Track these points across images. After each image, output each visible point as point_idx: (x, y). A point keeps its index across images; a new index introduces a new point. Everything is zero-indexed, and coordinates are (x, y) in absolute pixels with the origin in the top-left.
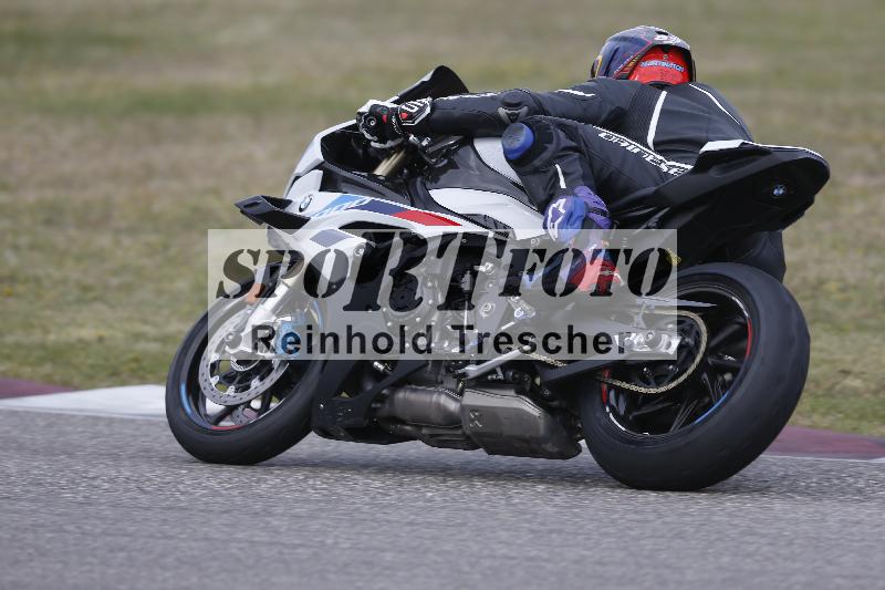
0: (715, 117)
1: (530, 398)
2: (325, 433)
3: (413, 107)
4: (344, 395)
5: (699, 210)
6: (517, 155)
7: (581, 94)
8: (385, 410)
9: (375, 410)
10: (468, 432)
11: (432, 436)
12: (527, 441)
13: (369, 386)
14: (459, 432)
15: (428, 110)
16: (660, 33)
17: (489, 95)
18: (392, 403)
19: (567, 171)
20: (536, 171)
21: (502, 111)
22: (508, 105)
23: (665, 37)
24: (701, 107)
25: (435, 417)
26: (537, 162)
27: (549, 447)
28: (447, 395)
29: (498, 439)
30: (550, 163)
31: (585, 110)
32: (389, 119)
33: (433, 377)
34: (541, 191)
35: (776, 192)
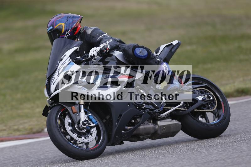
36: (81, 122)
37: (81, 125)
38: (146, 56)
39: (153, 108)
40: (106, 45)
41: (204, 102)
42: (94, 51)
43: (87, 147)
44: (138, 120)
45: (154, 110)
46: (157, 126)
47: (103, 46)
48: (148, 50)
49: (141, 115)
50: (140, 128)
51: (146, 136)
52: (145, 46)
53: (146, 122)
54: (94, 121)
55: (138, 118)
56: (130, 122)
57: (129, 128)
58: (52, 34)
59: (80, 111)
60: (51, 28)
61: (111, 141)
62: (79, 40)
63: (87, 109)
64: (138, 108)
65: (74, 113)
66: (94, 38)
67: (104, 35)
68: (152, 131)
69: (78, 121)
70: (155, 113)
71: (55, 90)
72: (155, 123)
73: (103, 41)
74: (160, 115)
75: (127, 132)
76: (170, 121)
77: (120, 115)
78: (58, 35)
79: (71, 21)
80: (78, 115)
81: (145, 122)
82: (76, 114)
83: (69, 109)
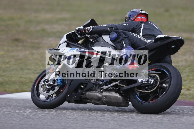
0: (154, 29)
1: (118, 93)
2: (69, 102)
3: (88, 28)
4: (73, 93)
5: (155, 51)
6: (113, 39)
7: (125, 25)
8: (84, 96)
9: (81, 96)
10: (103, 101)
11: (94, 102)
12: (117, 103)
13: (80, 91)
14: (101, 101)
15: (92, 29)
16: (141, 10)
17: (105, 25)
18: (85, 95)
19: (125, 42)
20: (118, 42)
21: (109, 29)
22: (110, 28)
23: (142, 11)
24: (151, 27)
25: (96, 98)
26: (118, 41)
27: (123, 104)
28: (99, 93)
29: (111, 103)
30: (121, 41)
31: (126, 28)
32: (83, 31)
33: (95, 89)
34: (119, 47)
35: (172, 47)
76: (113, 93)
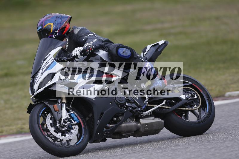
36: (62, 119)
37: (62, 122)
38: (129, 55)
39: (136, 106)
40: (90, 45)
41: (187, 100)
42: (77, 51)
43: (69, 144)
44: (120, 118)
45: (136, 108)
46: (140, 124)
47: (87, 45)
48: (131, 50)
49: (123, 113)
50: (122, 126)
51: (128, 134)
52: (129, 46)
53: (129, 120)
54: (75, 118)
55: (120, 116)
56: (112, 120)
57: (111, 125)
58: (42, 33)
59: (62, 109)
60: (40, 27)
61: (92, 139)
62: (67, 39)
63: (69, 107)
64: (120, 106)
65: (56, 111)
66: (80, 38)
67: (90, 35)
68: (135, 129)
69: (59, 119)
70: (137, 111)
71: (38, 89)
72: (137, 120)
73: (88, 41)
74: (142, 114)
75: (109, 129)
76: (153, 119)
77: (102, 114)
78: (47, 34)
79: (60, 21)
80: (59, 113)
81: (127, 120)
82: (57, 112)
83: (51, 107)
